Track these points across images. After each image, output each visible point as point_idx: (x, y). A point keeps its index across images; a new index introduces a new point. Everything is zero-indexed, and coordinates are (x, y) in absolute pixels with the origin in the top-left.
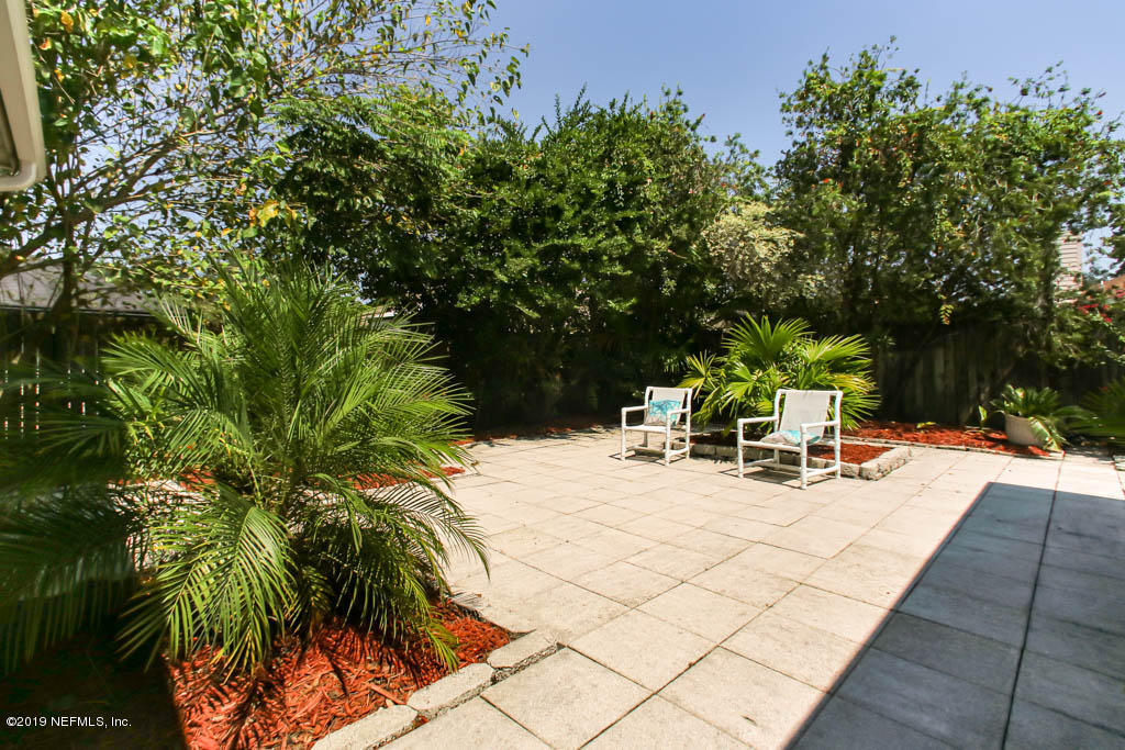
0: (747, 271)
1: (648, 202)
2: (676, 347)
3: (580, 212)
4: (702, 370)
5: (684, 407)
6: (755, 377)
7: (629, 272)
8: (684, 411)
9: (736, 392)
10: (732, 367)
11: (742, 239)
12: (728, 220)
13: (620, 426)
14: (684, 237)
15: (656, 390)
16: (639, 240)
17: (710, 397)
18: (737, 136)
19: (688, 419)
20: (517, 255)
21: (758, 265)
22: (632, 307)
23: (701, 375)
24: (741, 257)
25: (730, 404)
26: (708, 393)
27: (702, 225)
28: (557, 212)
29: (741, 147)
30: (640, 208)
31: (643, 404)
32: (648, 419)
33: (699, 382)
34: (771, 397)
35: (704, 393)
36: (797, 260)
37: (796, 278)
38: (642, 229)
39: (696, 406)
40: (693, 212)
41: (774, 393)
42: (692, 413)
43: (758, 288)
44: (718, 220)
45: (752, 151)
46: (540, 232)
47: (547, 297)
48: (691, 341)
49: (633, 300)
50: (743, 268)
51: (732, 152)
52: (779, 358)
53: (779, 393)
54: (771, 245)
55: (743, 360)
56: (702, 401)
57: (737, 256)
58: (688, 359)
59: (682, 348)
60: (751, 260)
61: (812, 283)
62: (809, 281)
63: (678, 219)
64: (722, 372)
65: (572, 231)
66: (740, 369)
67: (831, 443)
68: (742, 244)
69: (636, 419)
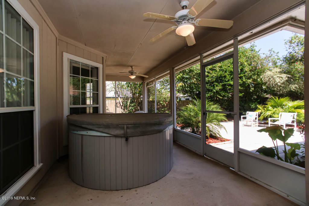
0: (274, 85)
1: (246, 72)
2: (255, 102)
3: (230, 76)
4: (261, 108)
5: (256, 116)
6: (274, 110)
7: (242, 88)
8: (256, 117)
9: (269, 113)
10: (268, 108)
11: (272, 78)
12: (268, 73)
13: (241, 120)
14: (256, 78)
15: (249, 112)
16: (244, 80)
17: (263, 114)
18: (272, 49)
19: (257, 119)
20: (217, 86)
21: (277, 84)
22: (243, 95)
23: (260, 109)
24: (272, 82)
25: (268, 115)
26: (262, 113)
27: (261, 75)
28: (225, 77)
29: (273, 51)
30: (244, 73)
31: (246, 115)
32: (247, 118)
33: (260, 111)
34: (278, 114)
35: (261, 113)
36: (289, 81)
37: (289, 86)
38: (245, 78)
39: (259, 116)
40: (258, 72)
41: (279, 113)
42: (258, 117)
43: (277, 89)
44: (265, 73)
45: (276, 52)
46: (222, 81)
47: (224, 94)
48: (259, 100)
49: (243, 94)
50: (272, 84)
51: (270, 53)
52: (281, 106)
53: (280, 113)
54: (281, 78)
55: (271, 106)
56: (261, 115)
57: (271, 82)
58: (257, 106)
59: (256, 102)
60: (275, 82)
61: (293, 87)
62: (293, 86)
63: (254, 74)
64: (266, 109)
65: (229, 80)
66: (270, 108)
67: (293, 124)
68: (272, 79)
69: (245, 118)
